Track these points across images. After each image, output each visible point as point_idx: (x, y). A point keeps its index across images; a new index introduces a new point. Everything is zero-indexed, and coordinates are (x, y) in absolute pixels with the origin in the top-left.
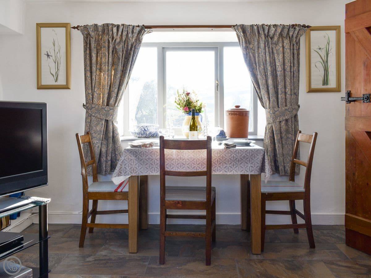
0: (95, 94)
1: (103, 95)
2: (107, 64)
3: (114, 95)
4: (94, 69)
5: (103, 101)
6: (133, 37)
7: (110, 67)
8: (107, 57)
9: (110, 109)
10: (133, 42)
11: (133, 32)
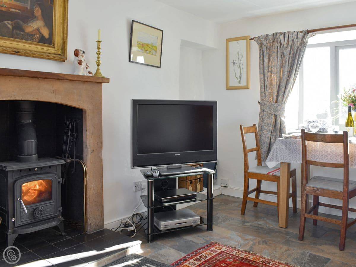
0: (267, 93)
1: (273, 93)
2: (276, 67)
3: (281, 93)
4: (266, 71)
5: (273, 98)
6: (298, 42)
7: (278, 70)
8: (276, 61)
9: (278, 106)
10: (298, 46)
11: (297, 37)
